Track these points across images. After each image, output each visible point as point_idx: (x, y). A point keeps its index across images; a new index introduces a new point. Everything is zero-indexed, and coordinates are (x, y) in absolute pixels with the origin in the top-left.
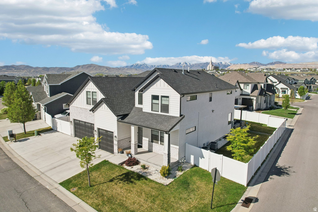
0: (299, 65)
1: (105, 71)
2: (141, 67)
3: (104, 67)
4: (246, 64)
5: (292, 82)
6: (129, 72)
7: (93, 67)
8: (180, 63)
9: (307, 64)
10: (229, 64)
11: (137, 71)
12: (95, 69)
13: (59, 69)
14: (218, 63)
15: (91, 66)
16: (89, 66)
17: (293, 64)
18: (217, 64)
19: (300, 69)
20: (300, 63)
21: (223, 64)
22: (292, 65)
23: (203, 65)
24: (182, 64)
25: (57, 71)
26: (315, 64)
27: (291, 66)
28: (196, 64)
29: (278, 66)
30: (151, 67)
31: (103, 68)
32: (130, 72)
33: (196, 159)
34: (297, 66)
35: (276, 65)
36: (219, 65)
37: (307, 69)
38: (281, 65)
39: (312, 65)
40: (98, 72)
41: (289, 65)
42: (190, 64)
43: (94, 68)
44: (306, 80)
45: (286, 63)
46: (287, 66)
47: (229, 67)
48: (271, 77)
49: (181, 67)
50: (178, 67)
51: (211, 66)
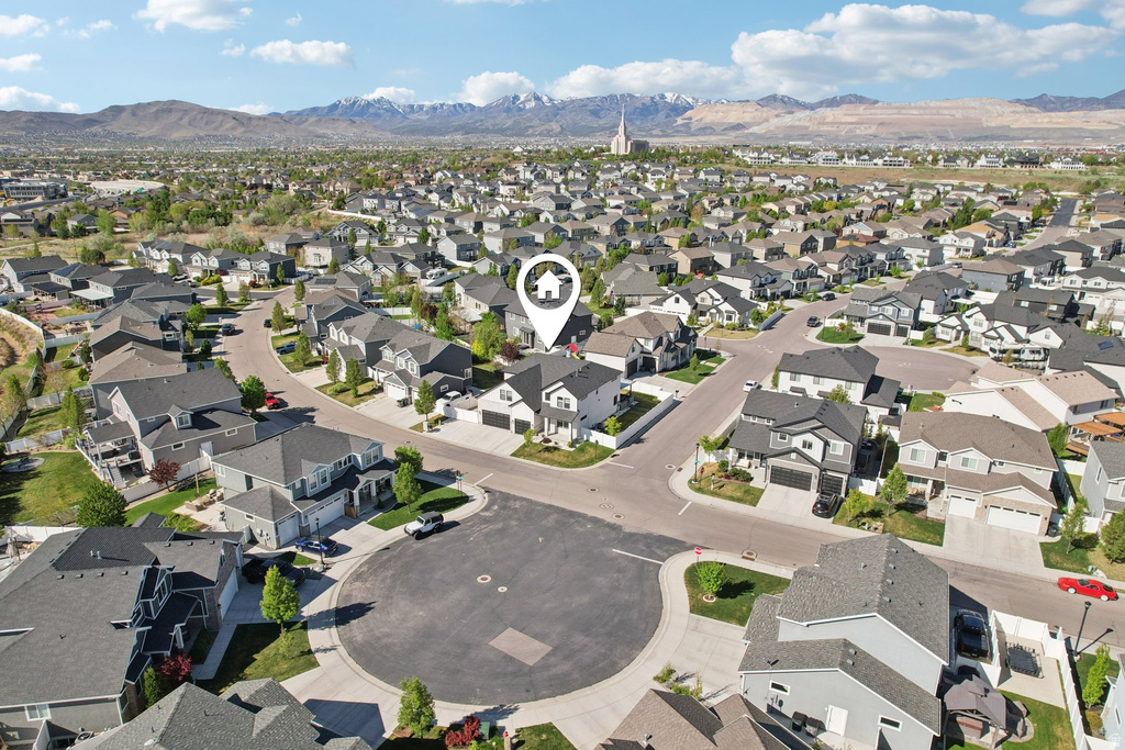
0: (916, 108)
1: (233, 129)
2: (371, 110)
3: (224, 113)
4: (748, 101)
5: (766, 279)
6: (324, 131)
7: (179, 114)
8: (516, 98)
9: (940, 108)
10: (690, 100)
11: (355, 130)
12: (190, 124)
13: (31, 121)
14: (652, 98)
15: (170, 111)
16: (163, 111)
17: (898, 105)
19: (883, 157)
20: (918, 104)
21: (668, 100)
22: (896, 108)
23: (600, 104)
24: (522, 99)
25: (23, 129)
26: (964, 108)
27: (890, 111)
28: (572, 101)
29: (850, 112)
30: (408, 110)
31: (220, 118)
32: (329, 132)
33: (588, 437)
34: (910, 112)
35: (844, 106)
36: (656, 104)
37: (900, 159)
38: (861, 109)
39: (953, 112)
40: (202, 134)
41: (885, 108)
42: (551, 100)
43: (186, 120)
44: (797, 270)
45: (876, 102)
46: (879, 111)
47: (688, 114)
48: (711, 291)
49: (520, 110)
50: (508, 110)
51: (622, 139)
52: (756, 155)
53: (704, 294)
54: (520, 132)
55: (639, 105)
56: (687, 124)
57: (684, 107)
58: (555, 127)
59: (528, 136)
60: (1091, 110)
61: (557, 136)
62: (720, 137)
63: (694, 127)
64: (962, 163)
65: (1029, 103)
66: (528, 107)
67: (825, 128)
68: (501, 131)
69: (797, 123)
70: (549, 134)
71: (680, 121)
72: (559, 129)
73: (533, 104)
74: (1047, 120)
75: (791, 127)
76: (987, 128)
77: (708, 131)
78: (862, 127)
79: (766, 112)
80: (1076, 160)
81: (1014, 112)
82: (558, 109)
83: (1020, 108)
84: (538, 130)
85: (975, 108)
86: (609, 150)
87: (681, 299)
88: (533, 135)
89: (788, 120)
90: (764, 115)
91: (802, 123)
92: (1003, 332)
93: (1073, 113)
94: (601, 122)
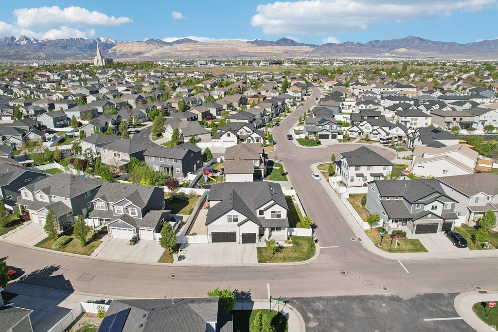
4: (141, 42)
5: (252, 119)
10: (113, 41)
14: (94, 40)
18: (92, 42)
19: (224, 63)
21: (102, 41)
23: (65, 42)
27: (203, 46)
29: (187, 46)
34: (211, 46)
35: (184, 44)
36: (96, 43)
37: (232, 63)
38: (192, 44)
39: (227, 46)
41: (201, 44)
42: (36, 40)
44: (261, 113)
46: (199, 46)
47: (114, 48)
48: (245, 127)
49: (17, 45)
50: (9, 45)
51: (100, 58)
52: (170, 63)
53: (242, 130)
54: (22, 57)
55: (87, 43)
56: (114, 53)
57: (111, 44)
58: (43, 55)
59: (27, 59)
60: (273, 46)
61: (44, 59)
62: (132, 58)
63: (118, 54)
64: (255, 64)
65: (252, 43)
66: (22, 44)
67: (178, 53)
68: (8, 57)
69: (165, 51)
70: (39, 58)
71: (110, 51)
72: (45, 56)
73: (25, 42)
74: (260, 49)
75: (163, 53)
76: (241, 52)
77: (125, 56)
78: (193, 52)
79: (150, 47)
80: (292, 62)
81: (248, 46)
82: (42, 45)
83: (250, 45)
84: (32, 56)
85: (234, 44)
86: (93, 64)
87: (231, 134)
88: (29, 59)
89: (161, 50)
90: (150, 48)
91: (167, 51)
92: (380, 130)
93: (267, 47)
94: (69, 52)
